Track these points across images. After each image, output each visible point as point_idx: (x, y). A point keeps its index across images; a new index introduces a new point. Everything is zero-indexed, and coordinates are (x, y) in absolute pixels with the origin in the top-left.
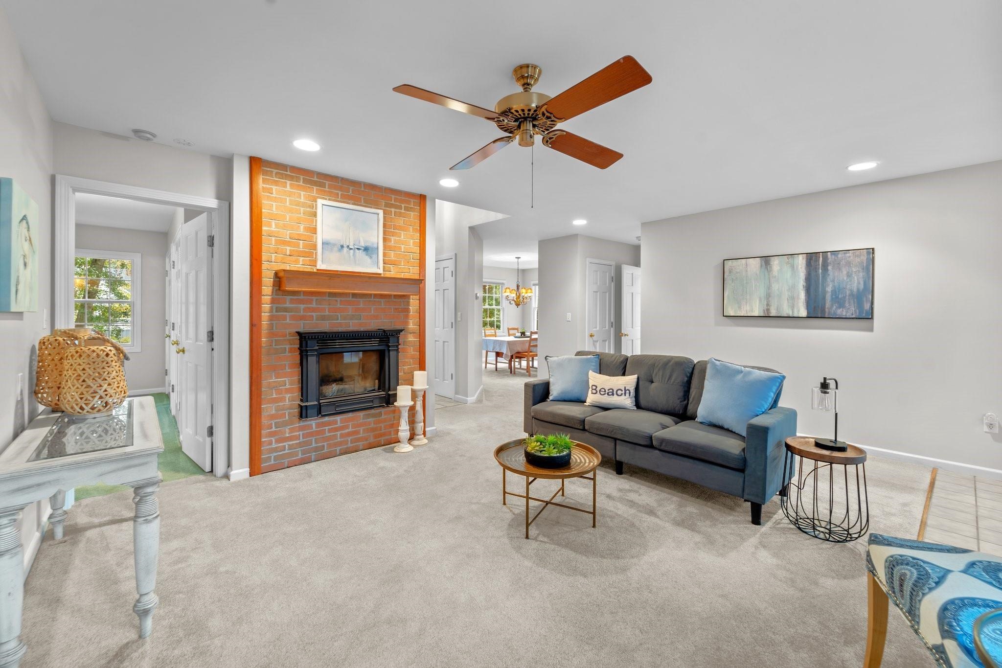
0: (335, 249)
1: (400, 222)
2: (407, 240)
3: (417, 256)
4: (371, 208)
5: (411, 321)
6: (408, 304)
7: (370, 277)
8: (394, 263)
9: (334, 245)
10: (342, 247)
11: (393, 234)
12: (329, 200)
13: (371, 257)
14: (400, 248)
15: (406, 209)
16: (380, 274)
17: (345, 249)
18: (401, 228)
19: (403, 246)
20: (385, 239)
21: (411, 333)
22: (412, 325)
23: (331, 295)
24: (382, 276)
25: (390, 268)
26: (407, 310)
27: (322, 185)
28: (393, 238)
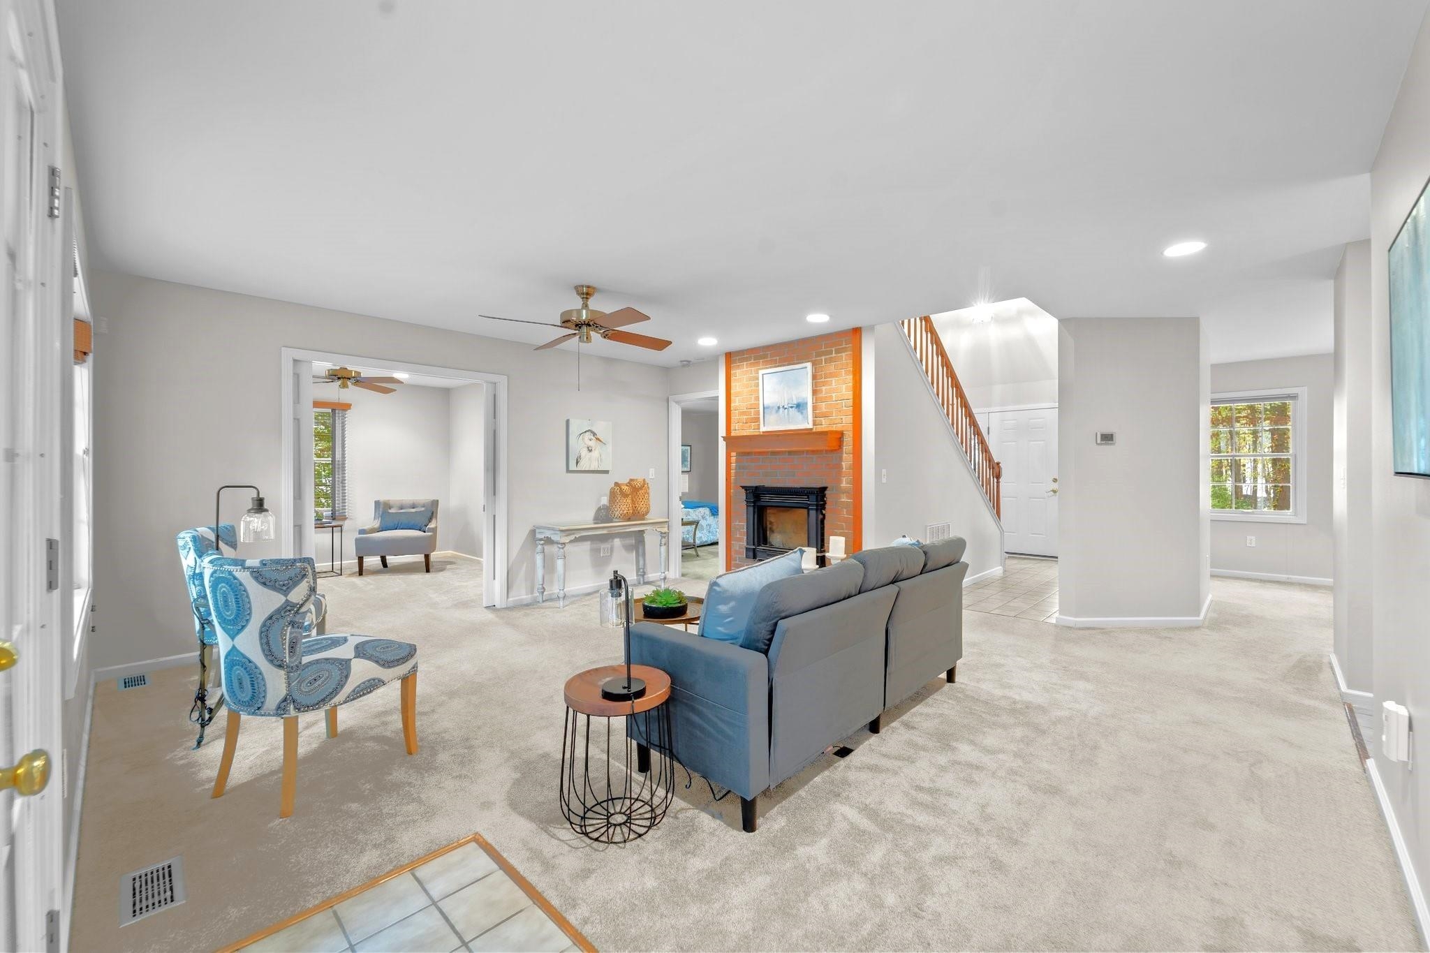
0: (774, 411)
1: (832, 368)
2: (840, 387)
3: (850, 402)
4: (803, 363)
5: (844, 479)
6: (841, 459)
7: (778, 436)
8: (825, 416)
9: (773, 408)
10: (779, 408)
11: (824, 384)
12: (770, 368)
13: (802, 413)
14: (831, 397)
15: (838, 352)
16: (811, 429)
17: (781, 410)
18: (832, 375)
19: (834, 395)
20: (815, 392)
21: (843, 493)
22: (845, 484)
23: (774, 453)
24: (814, 430)
25: (821, 421)
26: (839, 467)
27: (765, 357)
28: (824, 388)
